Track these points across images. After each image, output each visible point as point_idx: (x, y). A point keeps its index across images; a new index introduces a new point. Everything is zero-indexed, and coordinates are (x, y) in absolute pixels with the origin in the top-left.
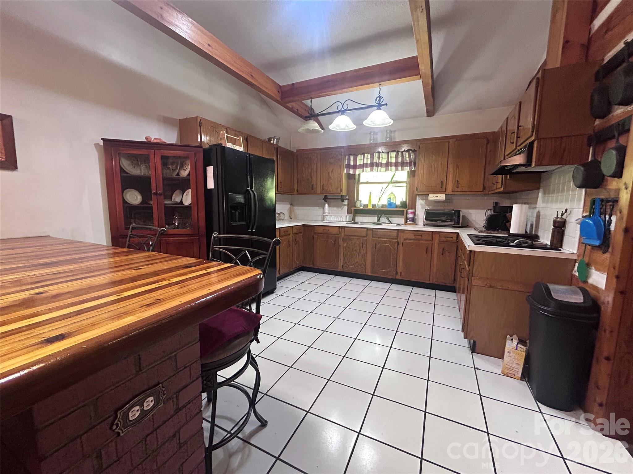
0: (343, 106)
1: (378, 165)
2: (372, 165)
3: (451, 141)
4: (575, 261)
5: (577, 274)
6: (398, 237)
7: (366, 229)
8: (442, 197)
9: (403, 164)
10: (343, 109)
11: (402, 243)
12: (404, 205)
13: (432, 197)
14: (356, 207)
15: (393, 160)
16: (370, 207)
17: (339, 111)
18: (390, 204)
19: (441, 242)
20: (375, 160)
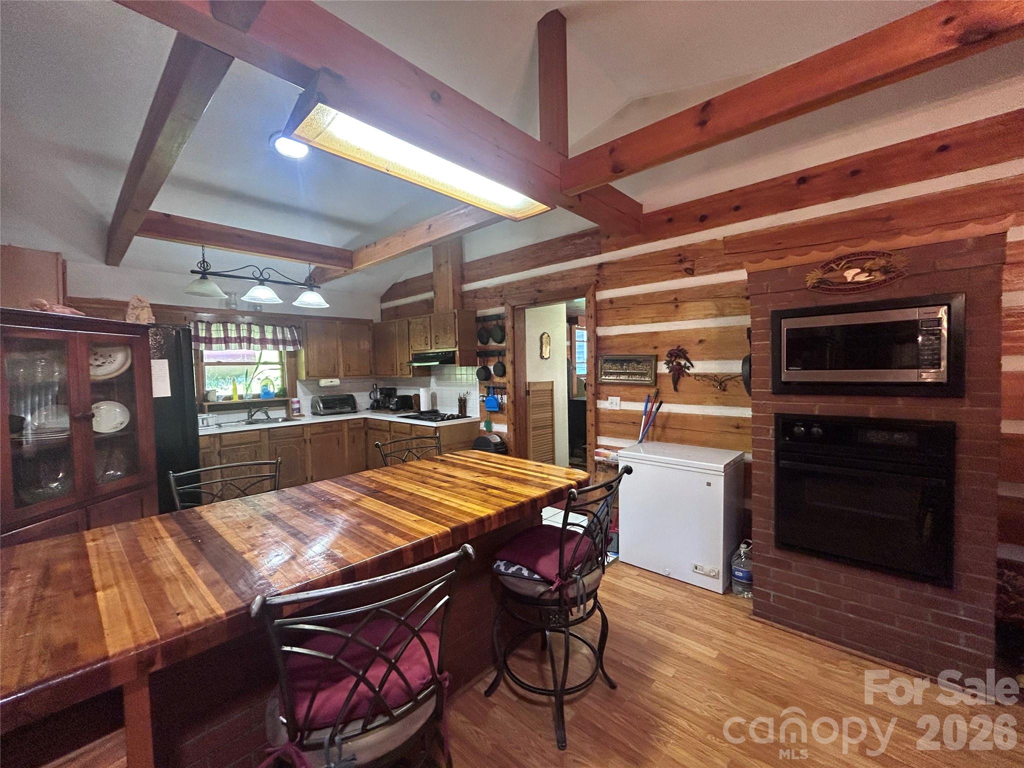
0: (261, 274)
1: (250, 340)
2: (239, 340)
3: (338, 322)
4: (480, 422)
5: (485, 429)
6: (303, 433)
7: (258, 432)
8: (336, 382)
9: (285, 342)
10: (261, 278)
11: (310, 440)
12: (283, 392)
13: (324, 382)
14: (209, 401)
15: (269, 336)
16: (236, 400)
17: (257, 279)
18: (266, 393)
19: (350, 429)
20: (244, 334)
